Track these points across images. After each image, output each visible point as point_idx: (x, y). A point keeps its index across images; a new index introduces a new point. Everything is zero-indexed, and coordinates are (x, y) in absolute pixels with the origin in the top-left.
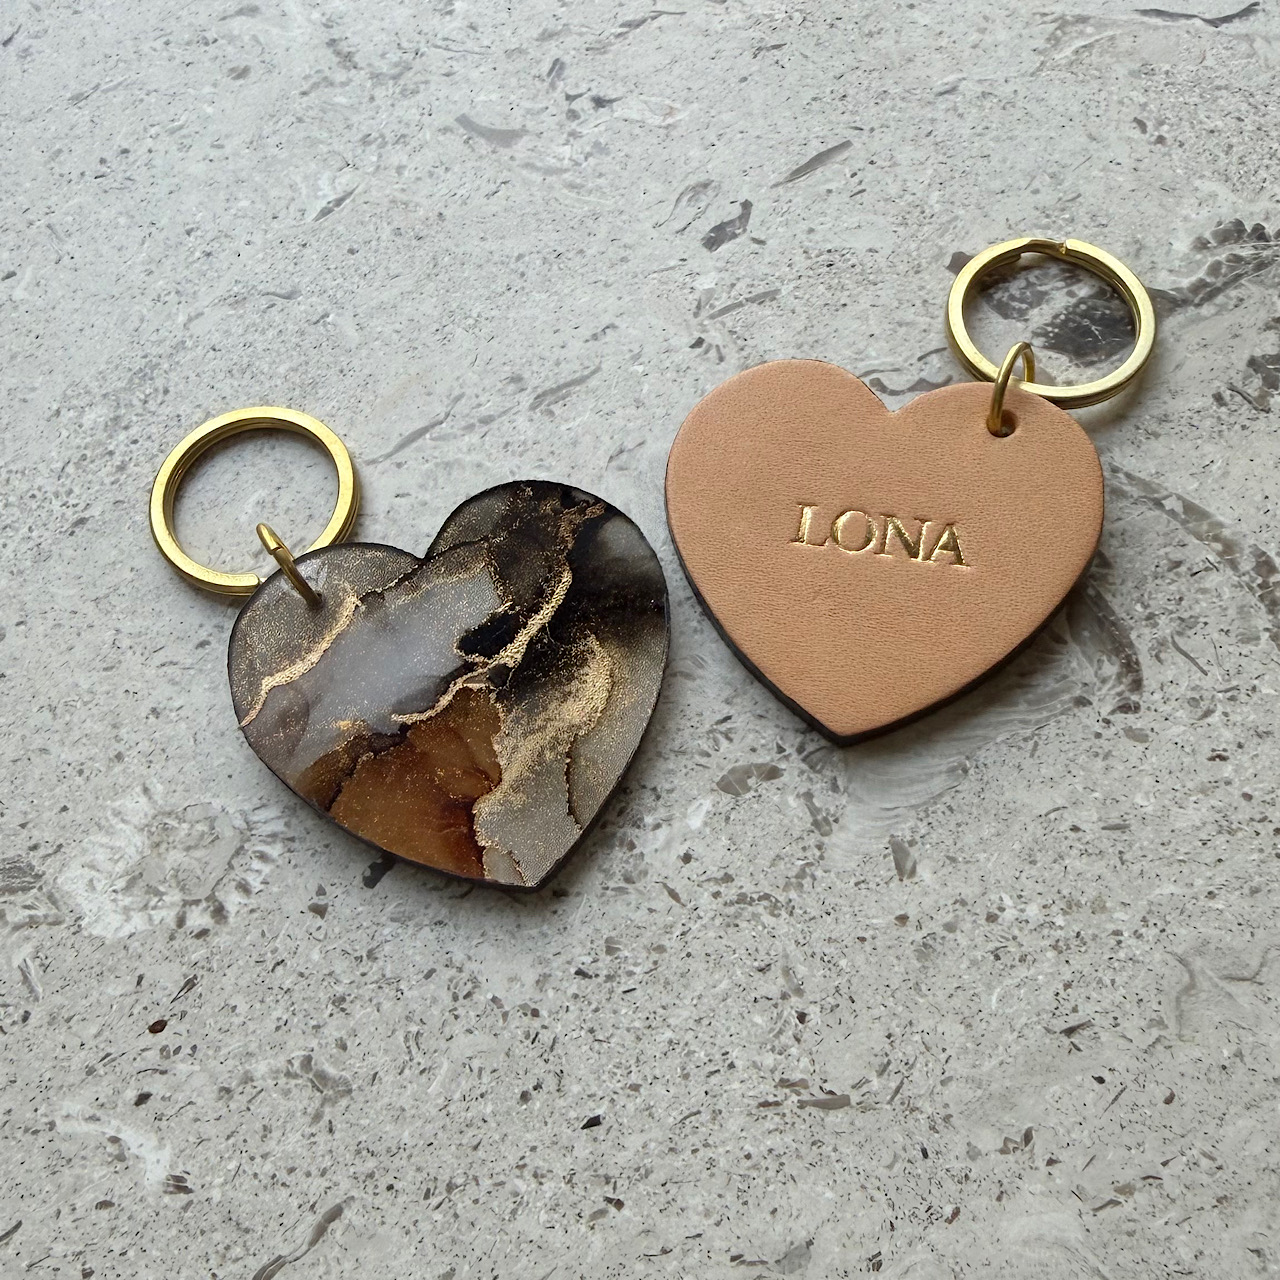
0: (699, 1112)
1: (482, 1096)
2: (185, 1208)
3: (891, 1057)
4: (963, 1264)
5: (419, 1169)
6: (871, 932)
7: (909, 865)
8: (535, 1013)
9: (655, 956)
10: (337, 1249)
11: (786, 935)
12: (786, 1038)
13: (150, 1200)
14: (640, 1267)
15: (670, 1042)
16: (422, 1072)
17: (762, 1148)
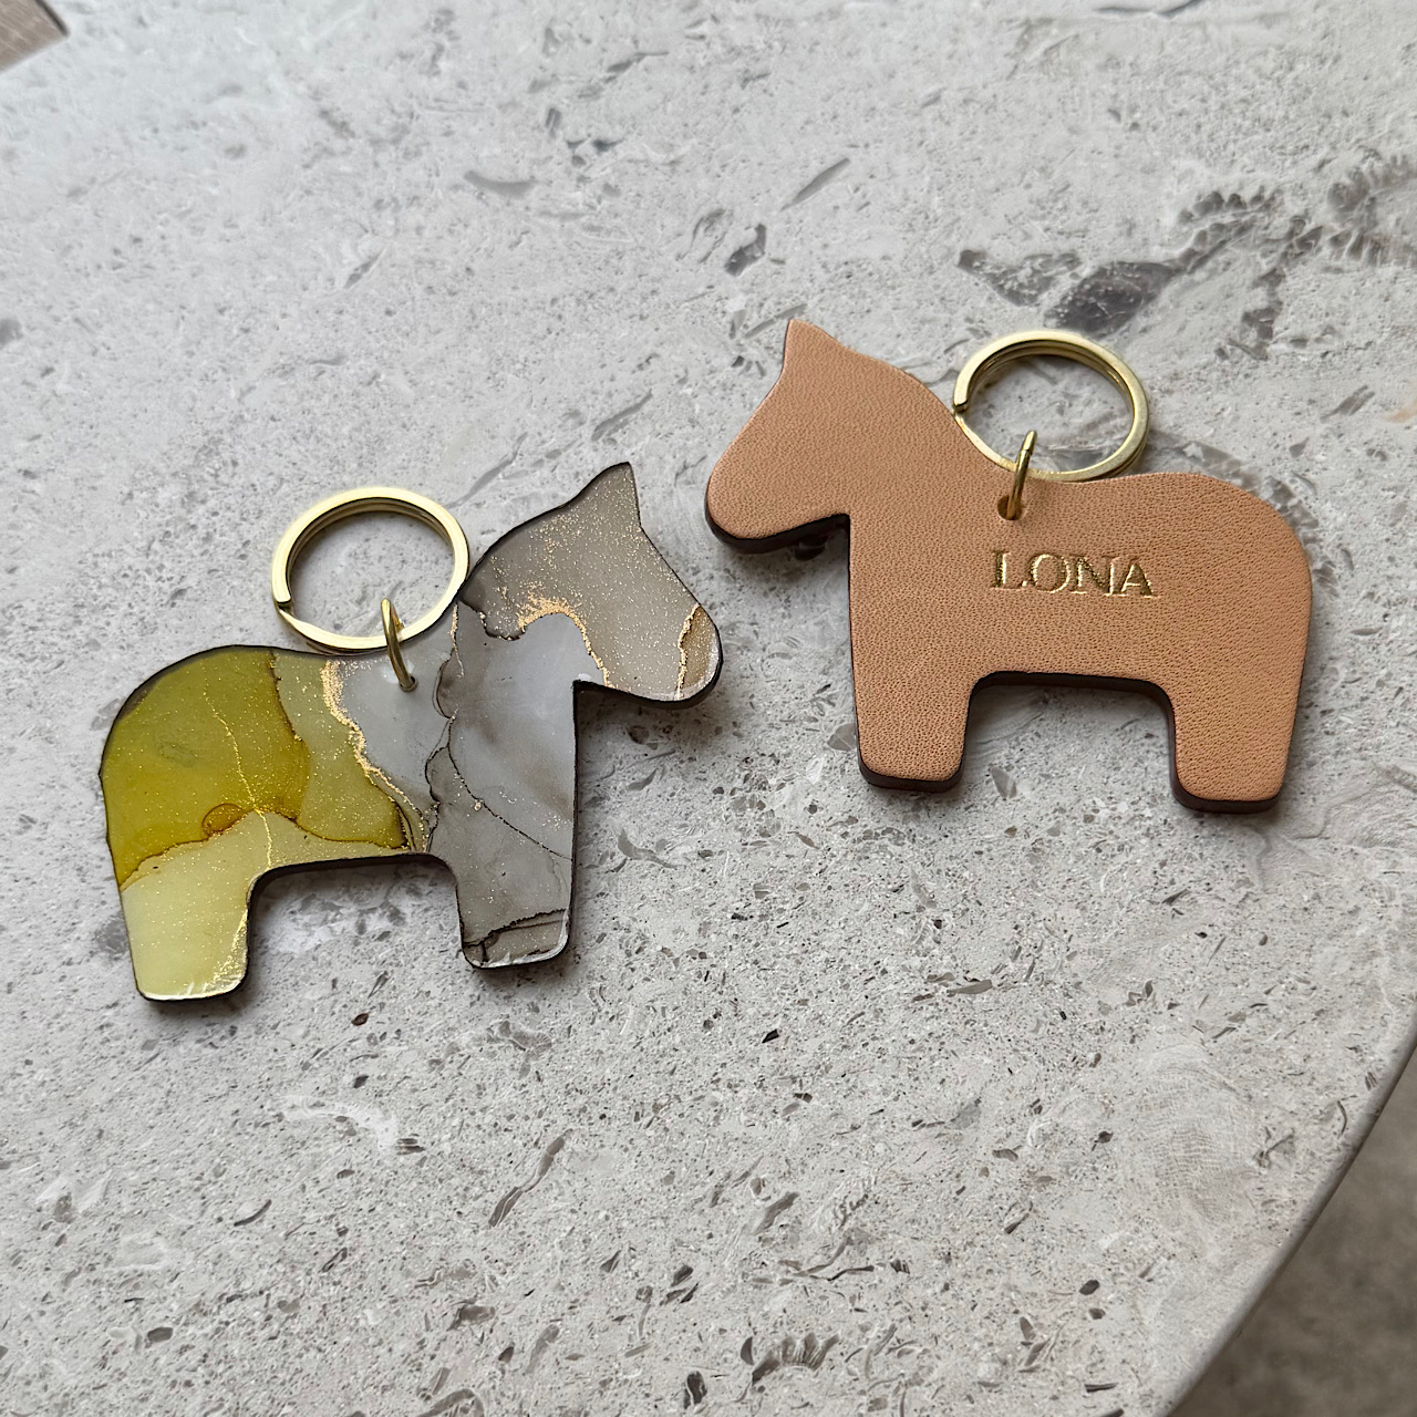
0: (863, 1013)
1: (669, 1030)
2: (421, 1164)
3: (1021, 944)
4: (1110, 1096)
5: (625, 1098)
6: (986, 846)
7: (1009, 787)
8: (703, 956)
9: (800, 893)
10: (566, 1173)
11: (912, 858)
12: (928, 942)
13: (387, 1163)
14: (835, 1144)
15: (827, 960)
16: (611, 1019)
17: (923, 1033)
